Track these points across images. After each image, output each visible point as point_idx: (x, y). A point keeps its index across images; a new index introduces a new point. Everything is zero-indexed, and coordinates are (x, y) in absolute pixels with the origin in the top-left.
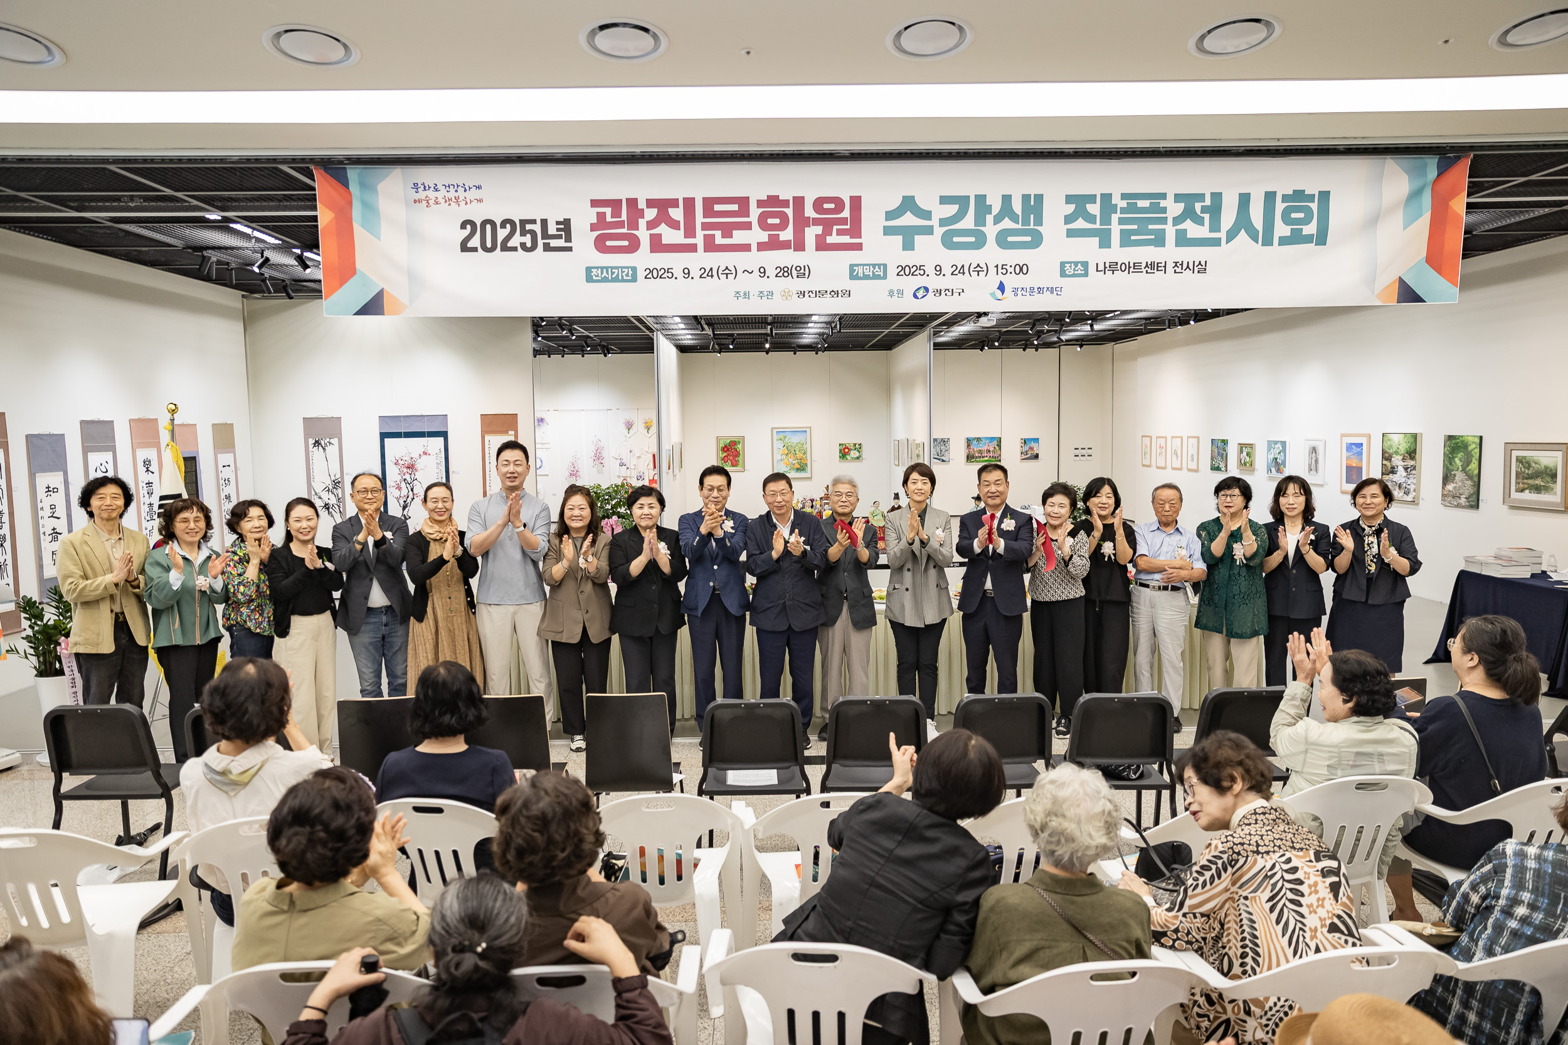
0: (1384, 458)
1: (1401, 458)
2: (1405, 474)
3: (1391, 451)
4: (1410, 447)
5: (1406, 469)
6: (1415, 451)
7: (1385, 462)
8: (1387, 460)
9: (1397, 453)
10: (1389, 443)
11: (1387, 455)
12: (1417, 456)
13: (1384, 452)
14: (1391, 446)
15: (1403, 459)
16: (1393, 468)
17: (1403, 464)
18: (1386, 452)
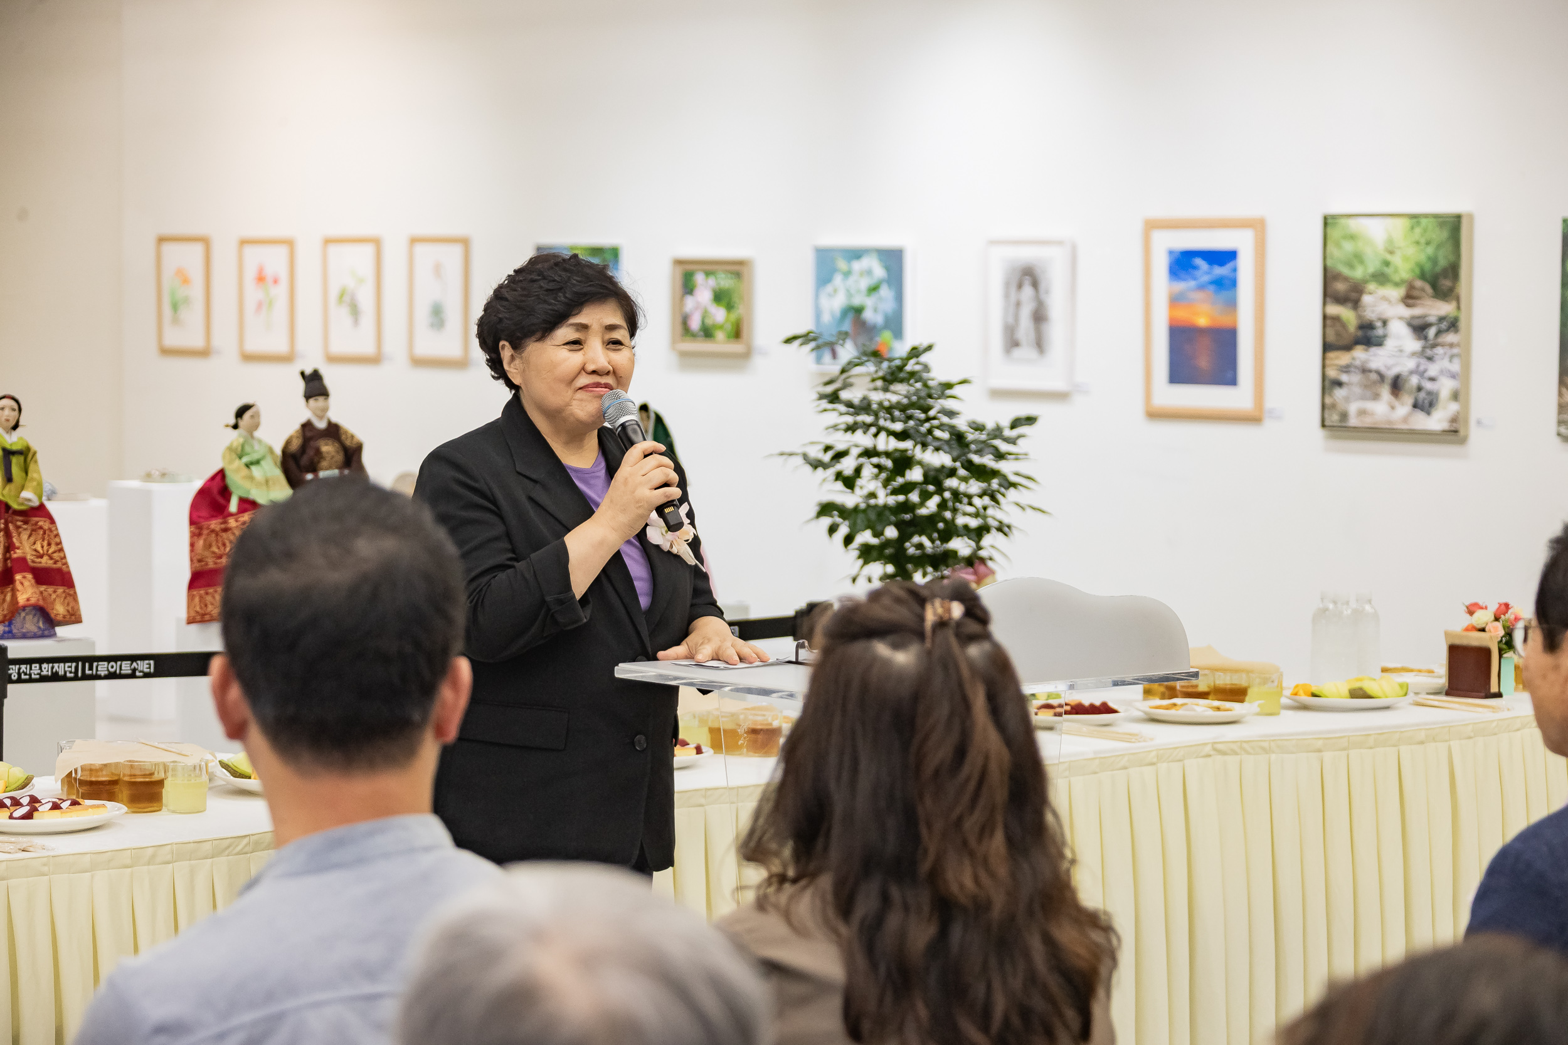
0: (1329, 295)
1: (1396, 293)
2: (1415, 345)
3: (1358, 273)
4: (1434, 260)
5: (1419, 328)
6: (1453, 271)
7: (1333, 309)
8: (1341, 300)
9: (1381, 278)
10: (1348, 246)
11: (1340, 287)
12: (1462, 288)
13: (1329, 277)
14: (1359, 258)
15: (1410, 299)
16: (1366, 327)
17: (1407, 312)
18: (1338, 277)
